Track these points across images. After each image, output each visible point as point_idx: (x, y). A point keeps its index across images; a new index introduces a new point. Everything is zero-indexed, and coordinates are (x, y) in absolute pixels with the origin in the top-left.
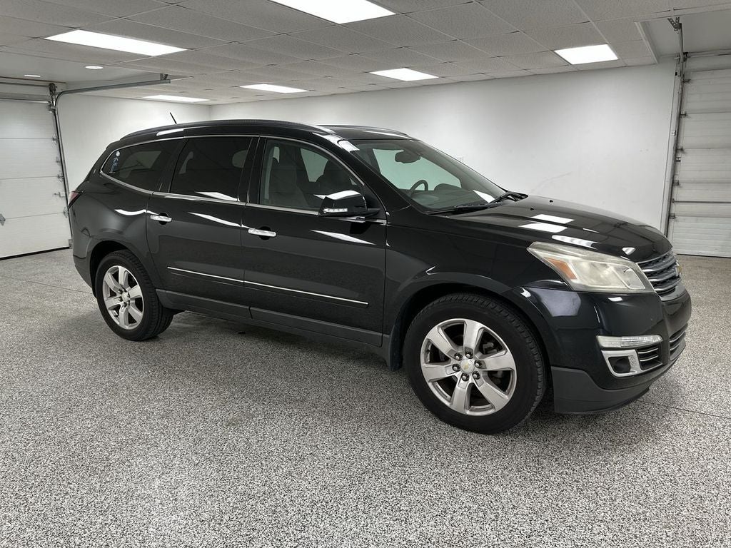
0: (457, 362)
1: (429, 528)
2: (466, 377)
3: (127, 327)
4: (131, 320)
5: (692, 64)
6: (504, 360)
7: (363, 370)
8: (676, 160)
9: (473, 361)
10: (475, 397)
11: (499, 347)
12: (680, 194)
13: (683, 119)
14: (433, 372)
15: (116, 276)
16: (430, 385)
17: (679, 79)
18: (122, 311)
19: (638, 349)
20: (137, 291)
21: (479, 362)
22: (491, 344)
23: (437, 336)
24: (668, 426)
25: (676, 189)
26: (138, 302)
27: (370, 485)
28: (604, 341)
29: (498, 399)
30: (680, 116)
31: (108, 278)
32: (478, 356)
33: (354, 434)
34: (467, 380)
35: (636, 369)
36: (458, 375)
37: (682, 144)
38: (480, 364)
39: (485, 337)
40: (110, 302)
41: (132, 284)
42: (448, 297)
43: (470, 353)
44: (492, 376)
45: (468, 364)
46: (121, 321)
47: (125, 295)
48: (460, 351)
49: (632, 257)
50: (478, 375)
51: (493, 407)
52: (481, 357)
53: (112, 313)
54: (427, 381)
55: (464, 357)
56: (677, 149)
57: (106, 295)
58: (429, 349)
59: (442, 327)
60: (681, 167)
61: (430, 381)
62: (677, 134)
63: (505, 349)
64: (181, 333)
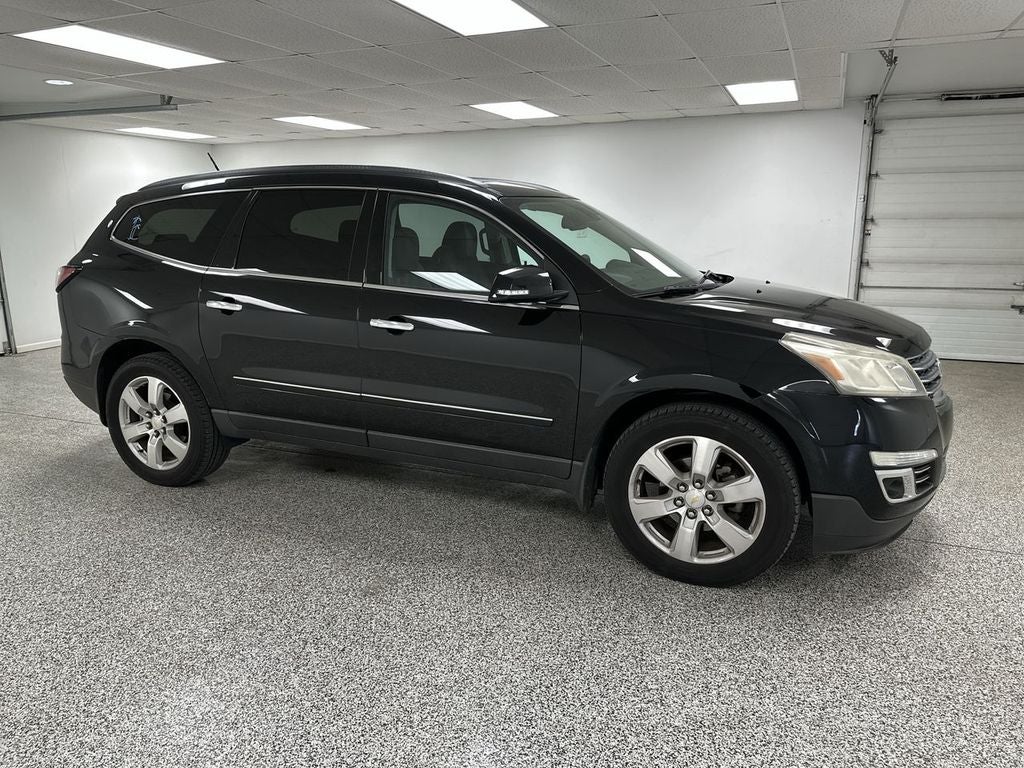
0: (681, 494)
1: (694, 708)
2: (692, 513)
3: (160, 467)
4: (166, 454)
5: (885, 110)
6: (748, 488)
7: (523, 514)
8: (865, 234)
9: (704, 491)
10: (707, 539)
11: (740, 472)
12: (869, 278)
13: (874, 181)
14: (644, 509)
15: (143, 392)
16: (641, 527)
17: (868, 130)
18: (152, 444)
19: (916, 467)
20: (179, 413)
21: (713, 493)
22: (727, 469)
23: (653, 461)
24: (935, 566)
25: (865, 270)
26: (180, 430)
27: (595, 661)
28: (878, 458)
29: (738, 539)
30: (871, 176)
31: (129, 396)
32: (711, 485)
33: (547, 597)
34: (695, 517)
35: (910, 494)
36: (682, 511)
37: (873, 212)
38: (713, 495)
39: (723, 459)
40: (131, 431)
41: (169, 403)
42: (671, 408)
43: (699, 481)
44: (728, 510)
45: (696, 495)
46: (151, 458)
47: (157, 420)
48: (686, 478)
49: (892, 349)
50: (710, 509)
51: (731, 551)
52: (715, 486)
53: (134, 448)
54: (637, 521)
55: (691, 487)
56: (867, 220)
57: (123, 420)
58: (640, 478)
59: (660, 448)
60: (871, 242)
61: (641, 521)
62: (867, 199)
63: (750, 473)
64: (238, 474)
